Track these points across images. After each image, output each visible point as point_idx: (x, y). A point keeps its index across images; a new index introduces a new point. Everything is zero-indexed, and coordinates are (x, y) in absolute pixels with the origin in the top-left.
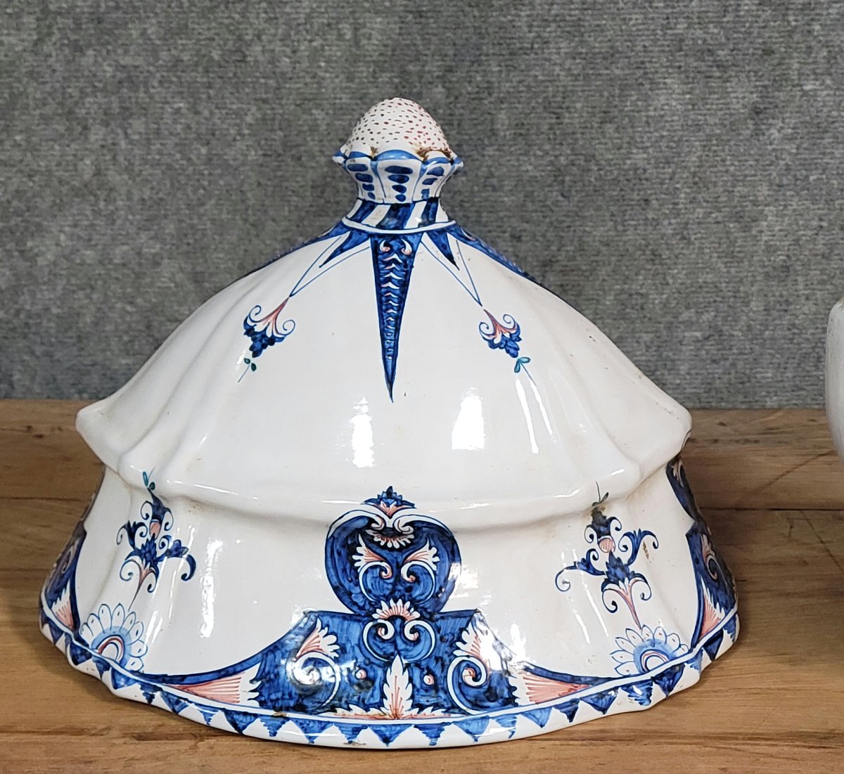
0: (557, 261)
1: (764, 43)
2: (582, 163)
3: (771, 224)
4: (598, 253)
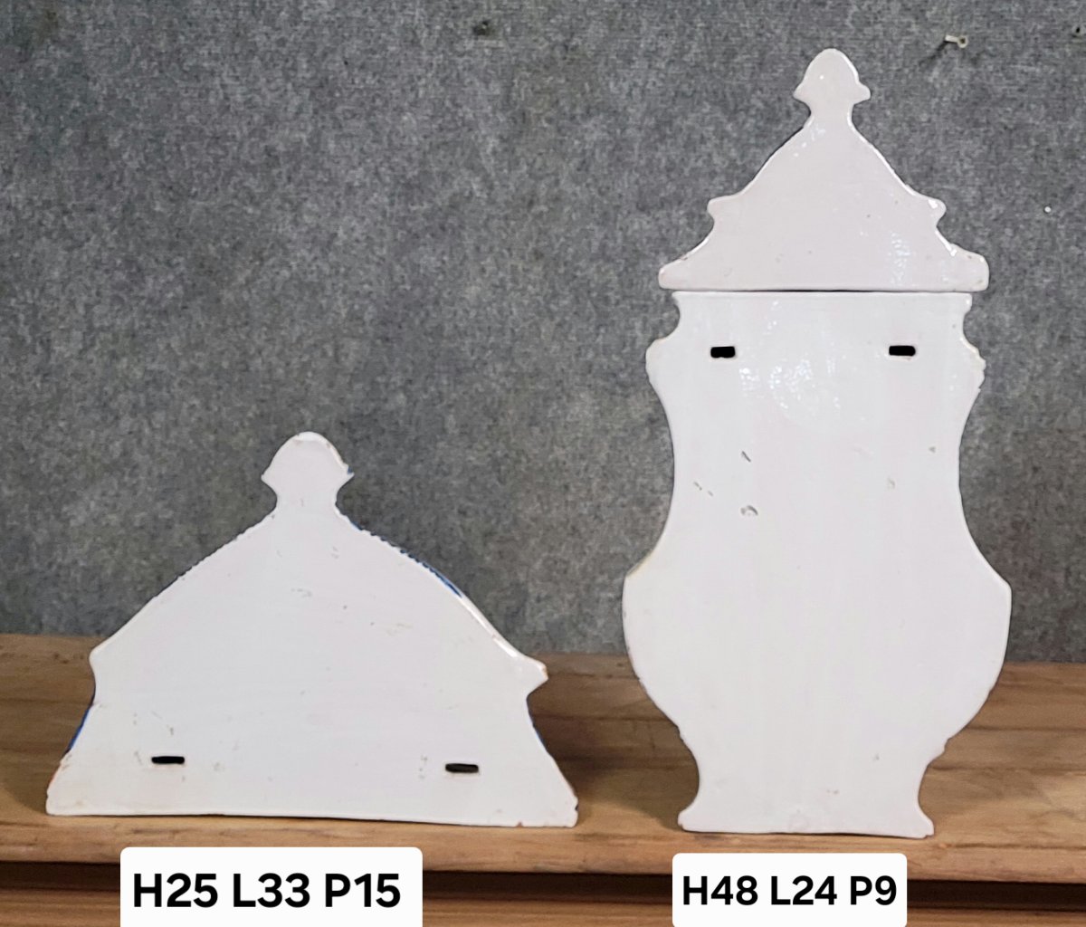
0: (496, 533)
2: (515, 456)
4: (529, 527)
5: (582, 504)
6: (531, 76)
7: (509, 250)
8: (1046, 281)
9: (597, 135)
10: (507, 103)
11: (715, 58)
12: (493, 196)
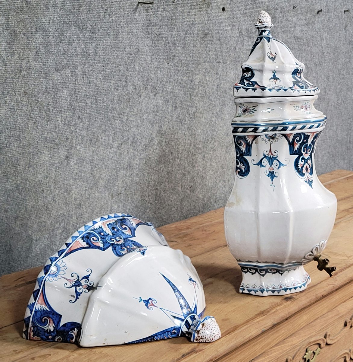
0: (19, 216)
1: (66, 136)
2: (24, 182)
3: (75, 192)
4: (31, 211)
5: (49, 197)
6: (16, 14)
7: (14, 92)
8: (170, 88)
9: (40, 40)
10: (8, 27)
11: (75, 8)
12: (7, 69)
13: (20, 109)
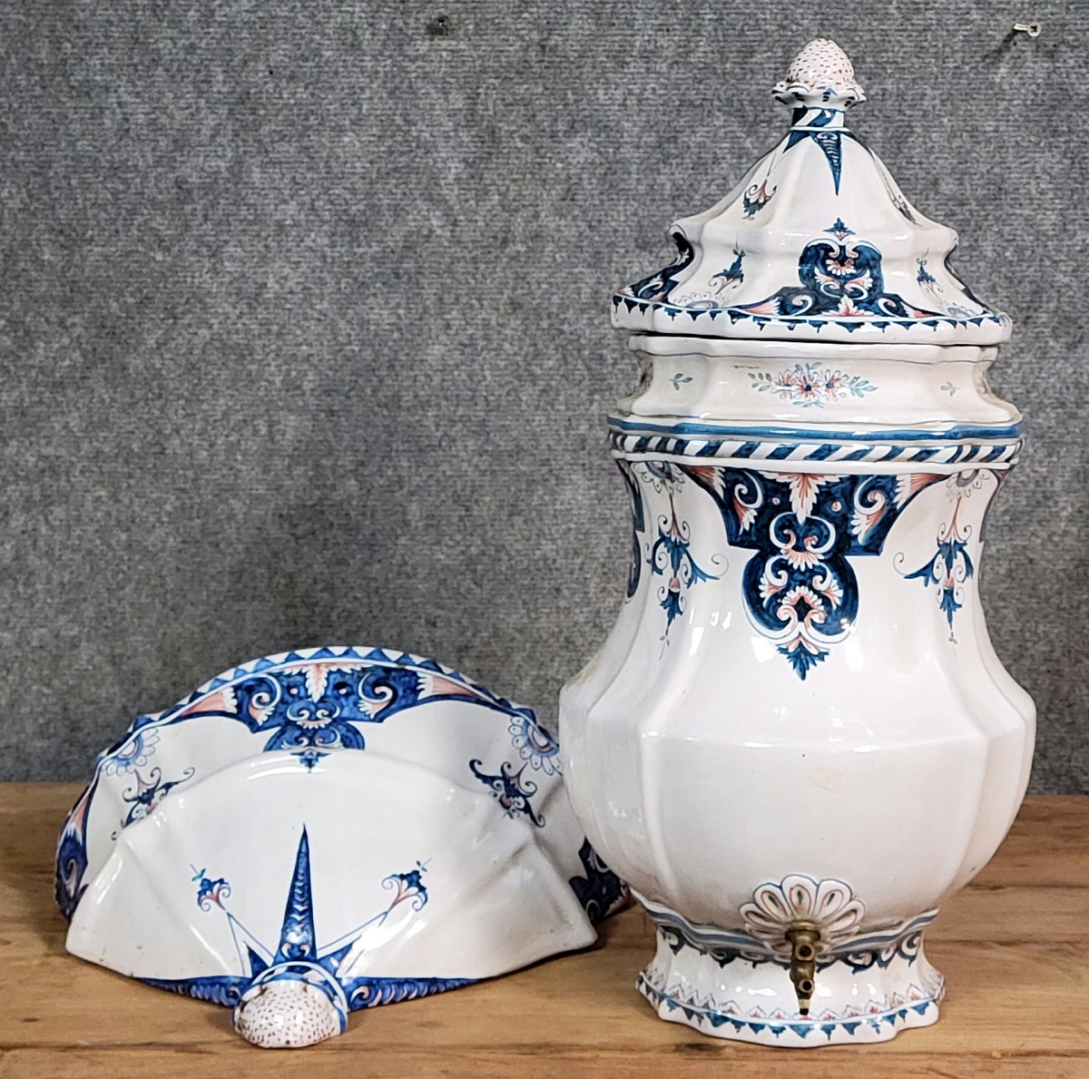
6: (501, 84)
7: (479, 300)
9: (585, 155)
10: (472, 118)
11: (728, 58)
12: (458, 234)
13: (495, 350)
